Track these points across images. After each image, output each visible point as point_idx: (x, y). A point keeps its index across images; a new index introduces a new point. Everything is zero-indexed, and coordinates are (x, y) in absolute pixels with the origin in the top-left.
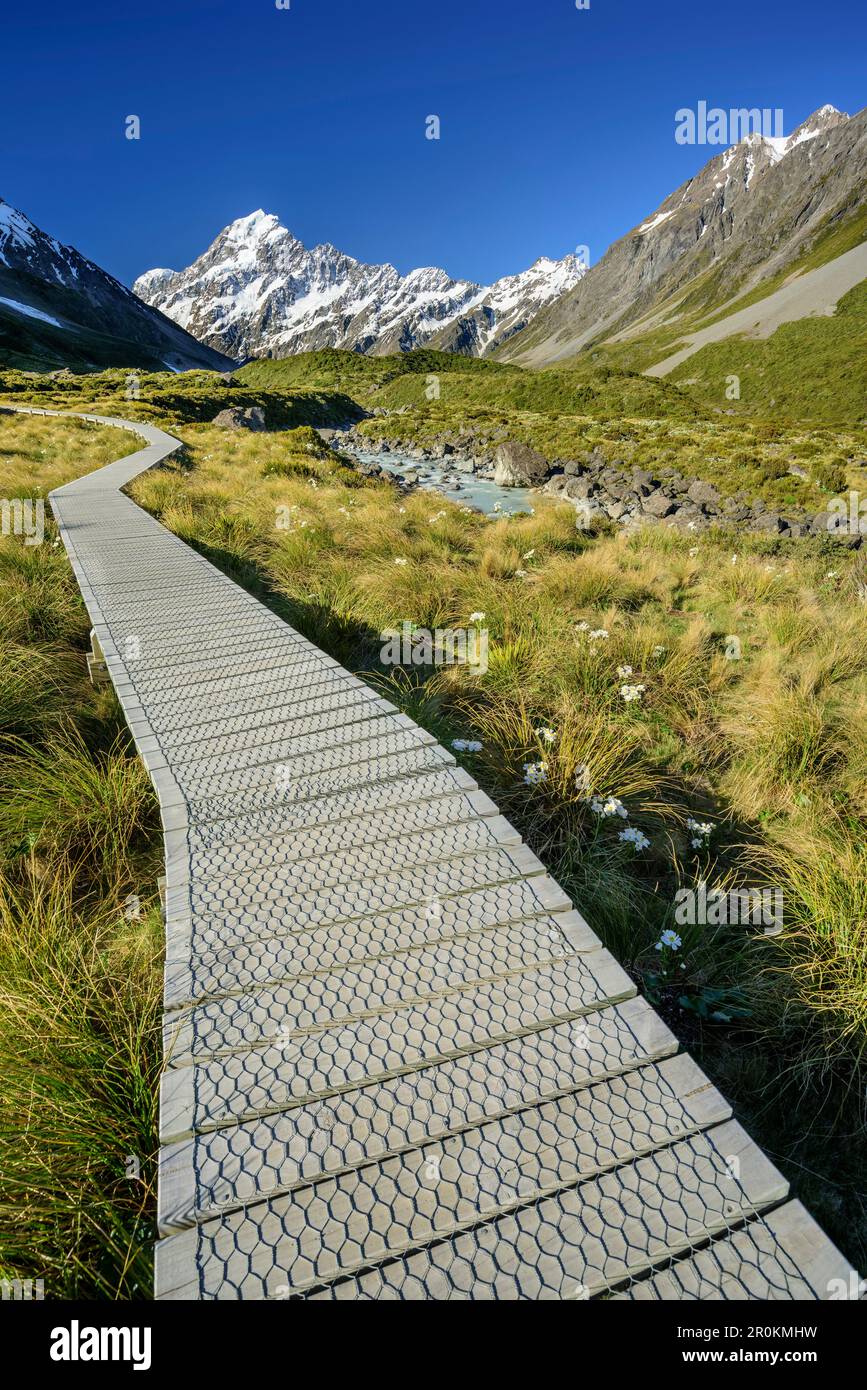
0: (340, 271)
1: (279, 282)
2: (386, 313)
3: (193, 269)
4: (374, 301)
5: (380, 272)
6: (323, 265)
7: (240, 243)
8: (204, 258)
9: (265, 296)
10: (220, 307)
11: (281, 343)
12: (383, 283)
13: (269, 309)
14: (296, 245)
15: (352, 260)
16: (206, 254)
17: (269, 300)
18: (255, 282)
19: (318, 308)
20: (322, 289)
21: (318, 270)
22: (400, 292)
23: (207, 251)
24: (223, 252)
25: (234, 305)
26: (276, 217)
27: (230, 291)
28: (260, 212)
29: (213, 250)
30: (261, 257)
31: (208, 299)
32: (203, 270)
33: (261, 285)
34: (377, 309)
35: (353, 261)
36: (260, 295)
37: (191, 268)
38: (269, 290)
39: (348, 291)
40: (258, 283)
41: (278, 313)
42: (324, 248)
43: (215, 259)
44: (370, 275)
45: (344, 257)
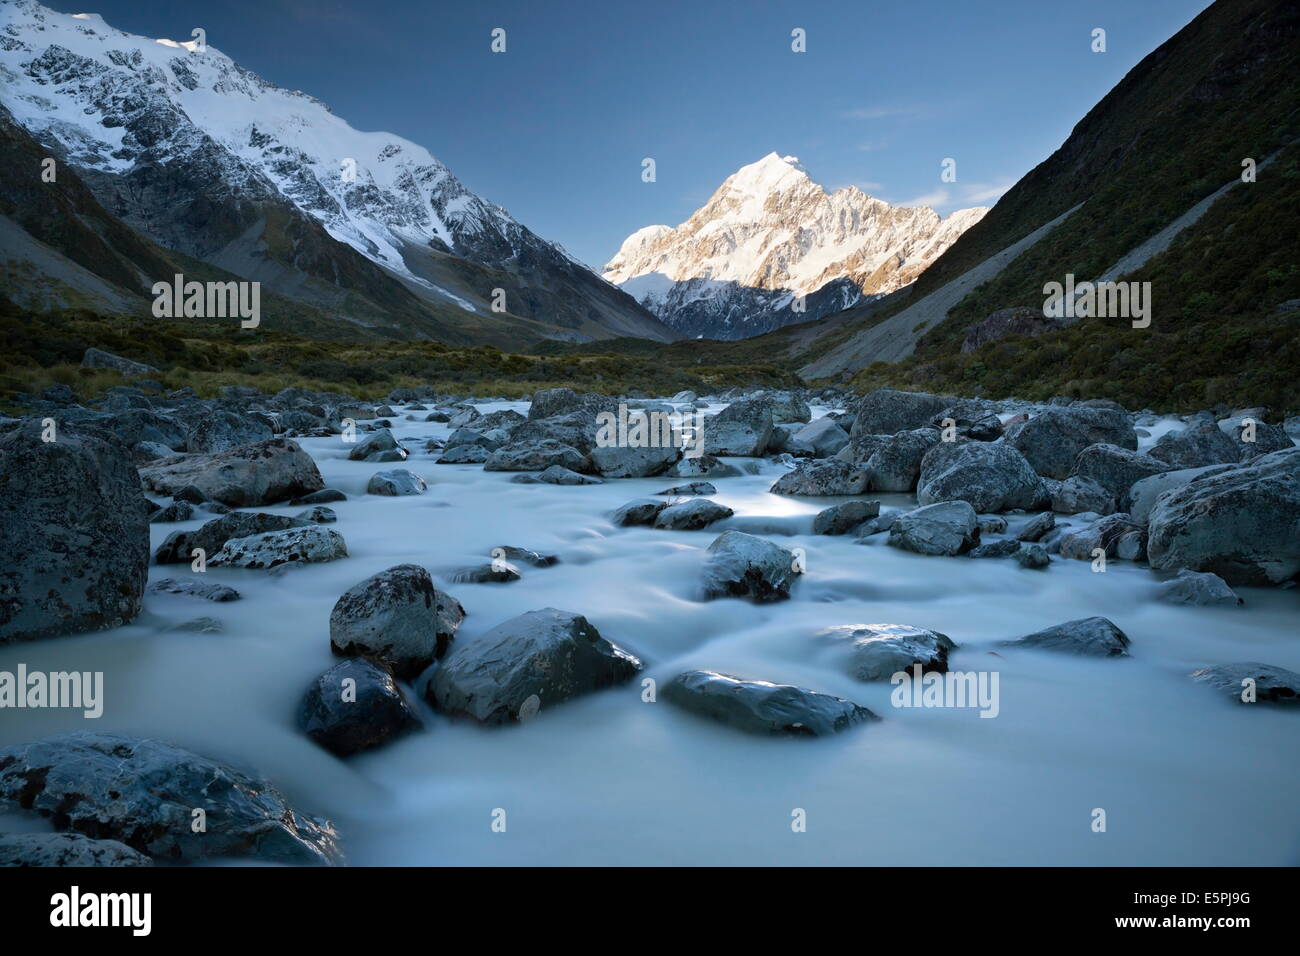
0: (865, 218)
1: (786, 235)
2: (910, 268)
3: (687, 226)
4: (897, 254)
5: (913, 217)
6: (843, 213)
7: (744, 195)
8: (700, 213)
9: (766, 253)
10: (710, 268)
11: (777, 308)
12: (916, 231)
13: (769, 268)
14: (814, 190)
15: (882, 203)
16: (705, 208)
17: (769, 258)
18: (756, 236)
19: (828, 266)
20: (840, 240)
21: (837, 219)
22: (933, 240)
23: (705, 205)
24: (724, 204)
25: (727, 266)
26: (795, 159)
27: (724, 249)
28: (774, 155)
29: (712, 203)
30: (769, 207)
31: (697, 261)
32: (698, 226)
33: (762, 241)
34: (901, 263)
35: (884, 205)
36: (760, 252)
37: (686, 224)
38: (771, 247)
39: (868, 243)
40: (760, 238)
41: (779, 272)
42: (846, 191)
43: (712, 214)
44: (900, 220)
45: (871, 201)
